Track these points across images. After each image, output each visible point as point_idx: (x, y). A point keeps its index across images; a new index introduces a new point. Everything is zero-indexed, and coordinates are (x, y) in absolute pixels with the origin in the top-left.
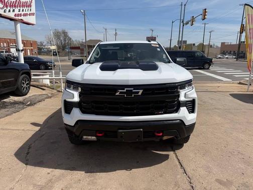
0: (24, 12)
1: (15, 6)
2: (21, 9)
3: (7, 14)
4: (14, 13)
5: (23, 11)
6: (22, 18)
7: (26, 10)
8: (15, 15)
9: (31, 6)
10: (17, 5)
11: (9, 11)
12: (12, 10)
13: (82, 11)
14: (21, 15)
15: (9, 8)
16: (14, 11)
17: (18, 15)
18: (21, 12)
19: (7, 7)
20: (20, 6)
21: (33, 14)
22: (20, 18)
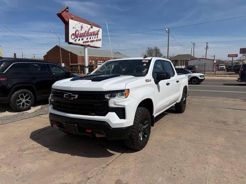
0: (92, 39)
1: (84, 36)
2: (89, 37)
3: (77, 42)
4: (83, 41)
5: (90, 38)
6: (89, 43)
7: (93, 38)
8: (84, 42)
9: (98, 34)
10: (85, 35)
11: (79, 40)
12: (81, 39)
13: (167, 30)
14: (88, 42)
15: (79, 38)
16: (82, 39)
17: (86, 42)
18: (89, 40)
19: (77, 37)
20: (88, 36)
21: (100, 40)
22: (87, 44)
